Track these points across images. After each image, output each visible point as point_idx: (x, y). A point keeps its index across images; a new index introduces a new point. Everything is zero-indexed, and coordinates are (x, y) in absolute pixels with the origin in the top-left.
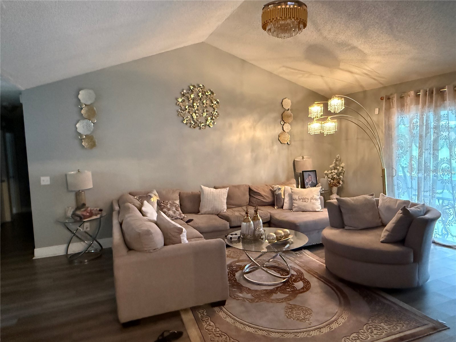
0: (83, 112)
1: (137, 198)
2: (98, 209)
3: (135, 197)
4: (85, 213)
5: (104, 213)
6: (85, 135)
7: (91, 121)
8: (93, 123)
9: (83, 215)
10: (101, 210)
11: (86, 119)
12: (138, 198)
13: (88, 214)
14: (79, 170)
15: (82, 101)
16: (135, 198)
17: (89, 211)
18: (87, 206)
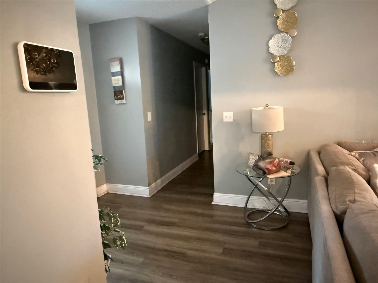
0: (279, 22)
1: (355, 154)
2: (289, 161)
3: (353, 153)
4: (269, 167)
5: (297, 169)
6: (279, 56)
7: (288, 35)
8: (291, 37)
9: (268, 169)
10: (292, 163)
11: (282, 32)
12: (357, 156)
13: (274, 169)
14: (268, 106)
15: (279, 6)
16: (351, 155)
17: (276, 165)
18: (274, 156)
